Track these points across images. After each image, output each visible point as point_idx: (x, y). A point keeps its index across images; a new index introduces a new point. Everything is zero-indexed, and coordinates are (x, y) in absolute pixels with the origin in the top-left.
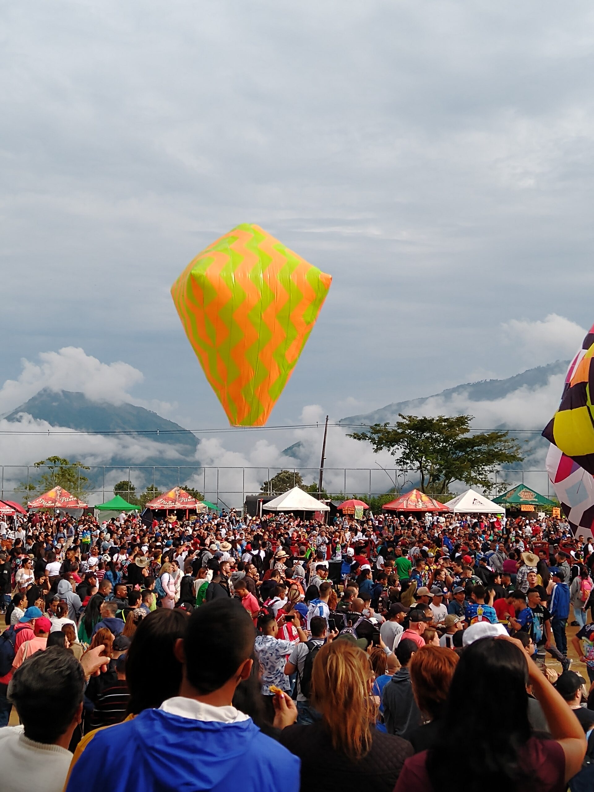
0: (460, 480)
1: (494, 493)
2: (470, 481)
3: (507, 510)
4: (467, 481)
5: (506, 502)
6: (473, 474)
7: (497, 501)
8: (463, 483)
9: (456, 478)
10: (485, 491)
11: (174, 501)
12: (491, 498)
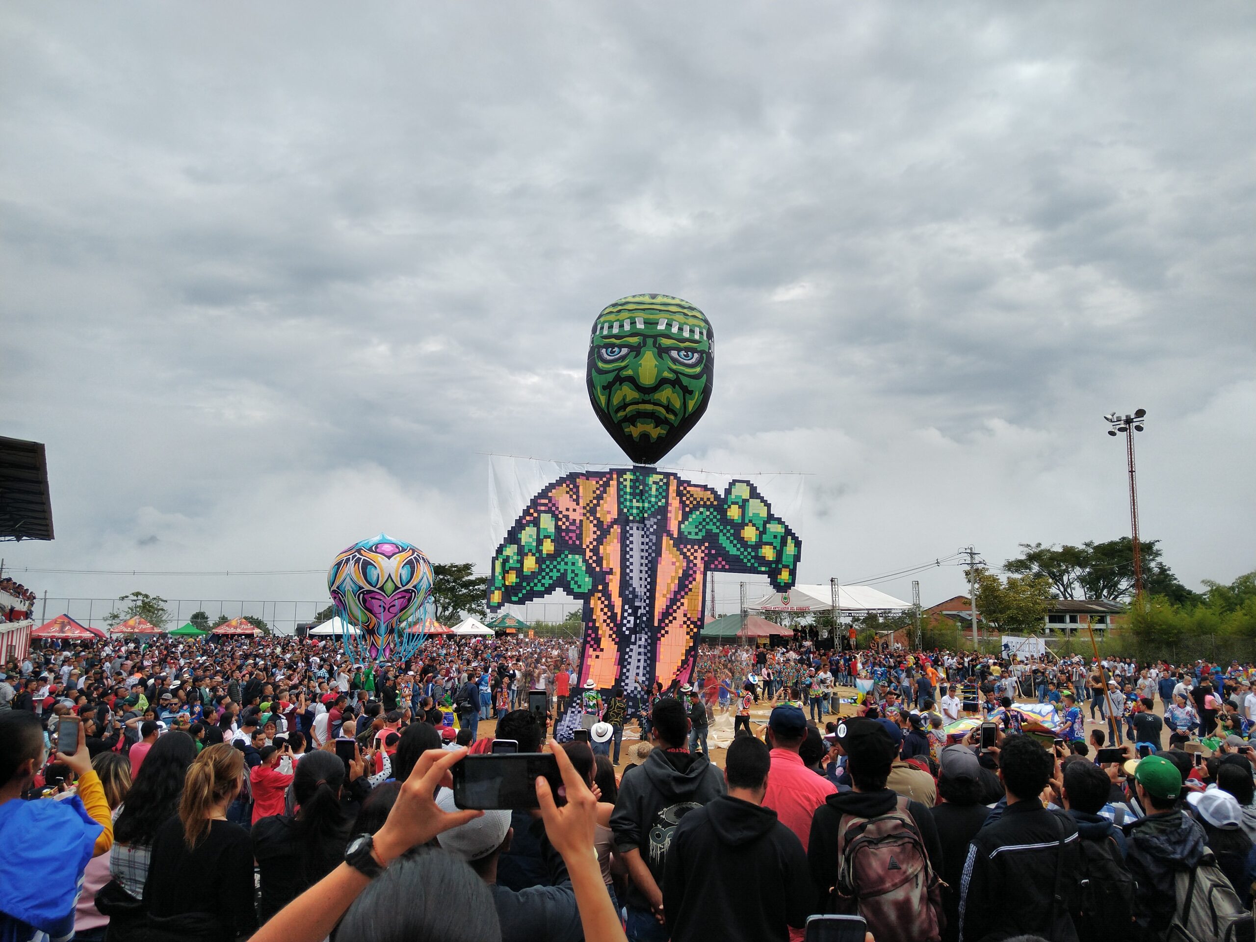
0: (464, 610)
1: (488, 620)
2: (471, 610)
3: (496, 633)
4: (469, 611)
5: (496, 627)
6: (473, 606)
7: (490, 626)
8: (466, 612)
9: (462, 609)
10: (482, 619)
11: (236, 628)
12: (486, 623)
